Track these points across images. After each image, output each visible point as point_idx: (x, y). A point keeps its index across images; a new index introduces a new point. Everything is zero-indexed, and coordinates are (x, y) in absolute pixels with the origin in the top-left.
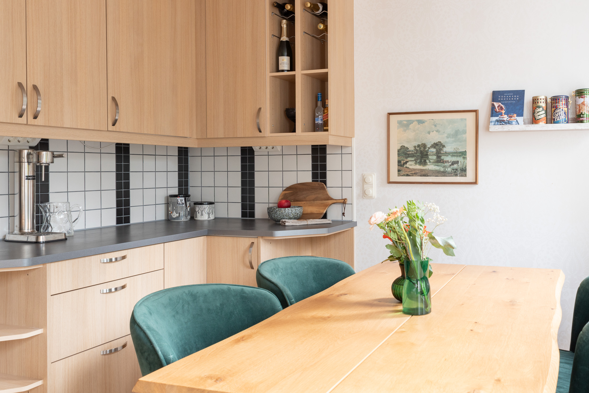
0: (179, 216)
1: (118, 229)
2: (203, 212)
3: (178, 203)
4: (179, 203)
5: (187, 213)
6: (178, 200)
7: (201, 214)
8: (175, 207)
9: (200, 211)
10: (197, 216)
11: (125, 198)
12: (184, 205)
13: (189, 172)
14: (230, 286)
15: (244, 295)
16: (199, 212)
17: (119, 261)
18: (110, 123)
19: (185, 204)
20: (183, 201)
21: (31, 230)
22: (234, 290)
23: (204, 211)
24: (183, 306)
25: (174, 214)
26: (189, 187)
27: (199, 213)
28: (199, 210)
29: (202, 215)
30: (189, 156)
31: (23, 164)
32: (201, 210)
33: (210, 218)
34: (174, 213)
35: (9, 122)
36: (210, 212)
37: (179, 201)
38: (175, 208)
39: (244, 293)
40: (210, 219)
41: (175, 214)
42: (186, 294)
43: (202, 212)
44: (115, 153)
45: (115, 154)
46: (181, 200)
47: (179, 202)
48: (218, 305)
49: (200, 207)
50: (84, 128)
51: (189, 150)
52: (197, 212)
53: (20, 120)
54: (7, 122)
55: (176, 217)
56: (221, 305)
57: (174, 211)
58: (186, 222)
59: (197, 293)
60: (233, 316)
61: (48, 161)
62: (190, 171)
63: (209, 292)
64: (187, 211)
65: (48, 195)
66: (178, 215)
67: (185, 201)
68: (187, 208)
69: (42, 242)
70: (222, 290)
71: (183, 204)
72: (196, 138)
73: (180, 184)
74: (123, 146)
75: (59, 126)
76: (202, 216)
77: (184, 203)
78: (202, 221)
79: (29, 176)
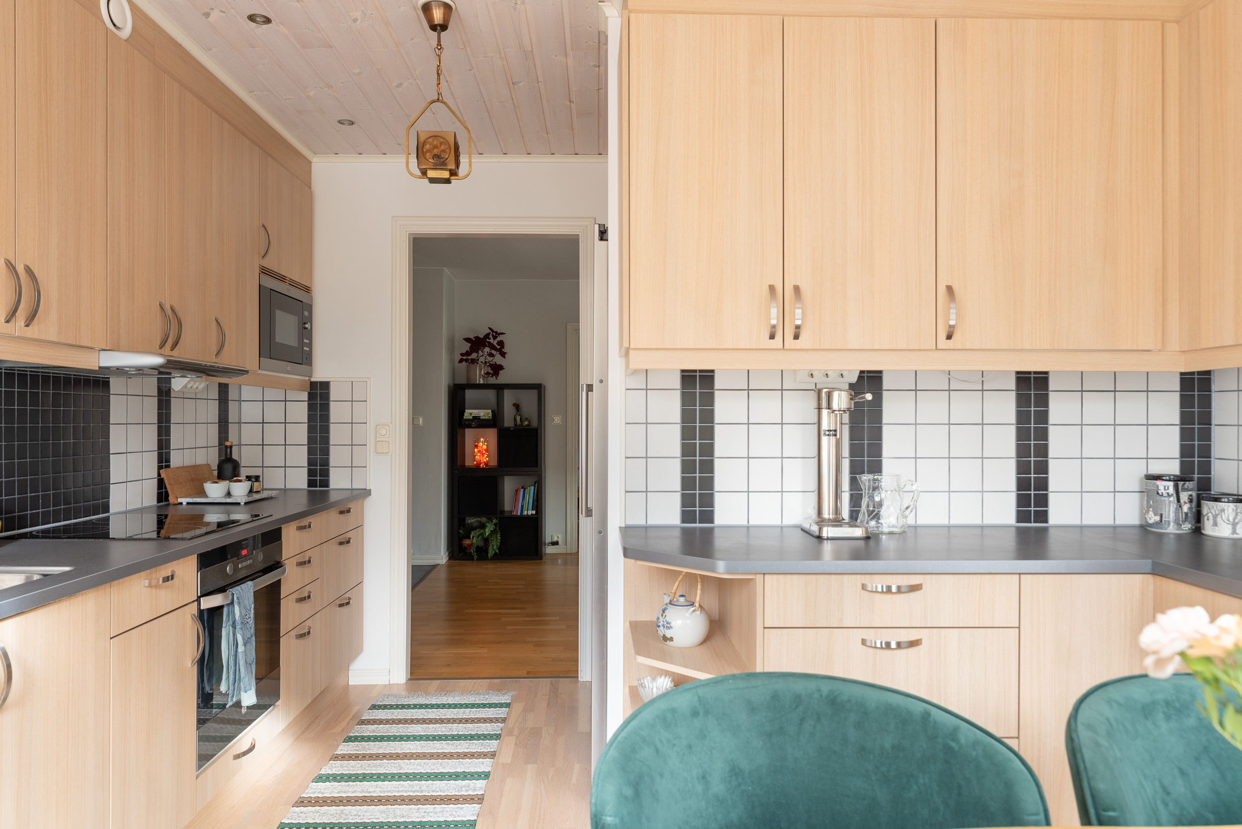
0: (1161, 521)
1: (1020, 532)
2: (1219, 519)
3: (1158, 493)
4: (1161, 494)
5: (1182, 517)
6: (1158, 486)
7: (1213, 523)
8: (1151, 501)
9: (1210, 515)
10: (1205, 526)
11: (1038, 474)
12: (1172, 499)
13: (1213, 427)
14: (934, 711)
15: (953, 744)
16: (1208, 517)
17: (904, 593)
18: (942, 335)
19: (1175, 495)
20: (1171, 490)
21: (834, 516)
22: (935, 722)
23: (1219, 516)
24: (802, 720)
25: (1149, 516)
26: (1212, 459)
27: (1208, 519)
28: (1208, 513)
29: (1215, 524)
30: (1213, 390)
31: (822, 411)
32: (1214, 513)
33: (1237, 534)
34: (1151, 513)
35: (754, 347)
36: (1236, 521)
37: (1160, 488)
38: (1151, 504)
39: (953, 740)
40: (1235, 536)
41: (1153, 515)
42: (821, 696)
43: (1215, 517)
44: (1014, 389)
45: (1014, 392)
46: (1165, 487)
47: (1160, 492)
48: (888, 745)
49: (1211, 506)
50: (886, 348)
51: (1212, 378)
52: (1204, 516)
53: (773, 344)
54: (752, 347)
55: (1153, 523)
56: (893, 747)
57: (1151, 509)
58: (1179, 537)
59: (849, 701)
60: (915, 787)
61: (842, 407)
62: (1216, 425)
63: (877, 708)
64: (1182, 512)
65: (880, 461)
66: (1158, 518)
67: (1176, 490)
68: (1180, 506)
69: (826, 538)
70: (909, 713)
71: (1169, 495)
72: (1178, 350)
73: (1186, 451)
74: (1032, 376)
75: (839, 348)
76: (1216, 527)
77: (1172, 494)
78: (1217, 540)
79: (830, 431)
